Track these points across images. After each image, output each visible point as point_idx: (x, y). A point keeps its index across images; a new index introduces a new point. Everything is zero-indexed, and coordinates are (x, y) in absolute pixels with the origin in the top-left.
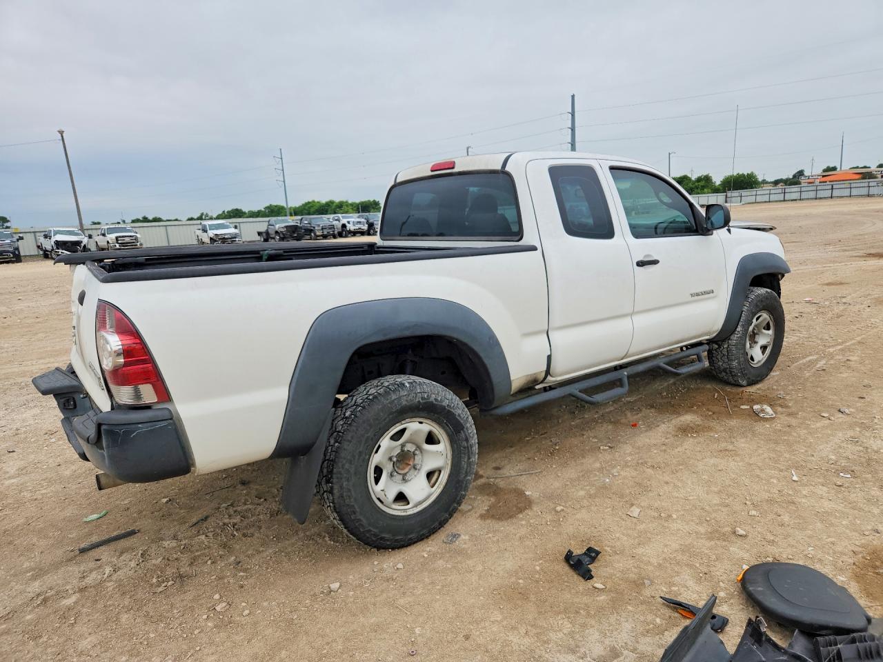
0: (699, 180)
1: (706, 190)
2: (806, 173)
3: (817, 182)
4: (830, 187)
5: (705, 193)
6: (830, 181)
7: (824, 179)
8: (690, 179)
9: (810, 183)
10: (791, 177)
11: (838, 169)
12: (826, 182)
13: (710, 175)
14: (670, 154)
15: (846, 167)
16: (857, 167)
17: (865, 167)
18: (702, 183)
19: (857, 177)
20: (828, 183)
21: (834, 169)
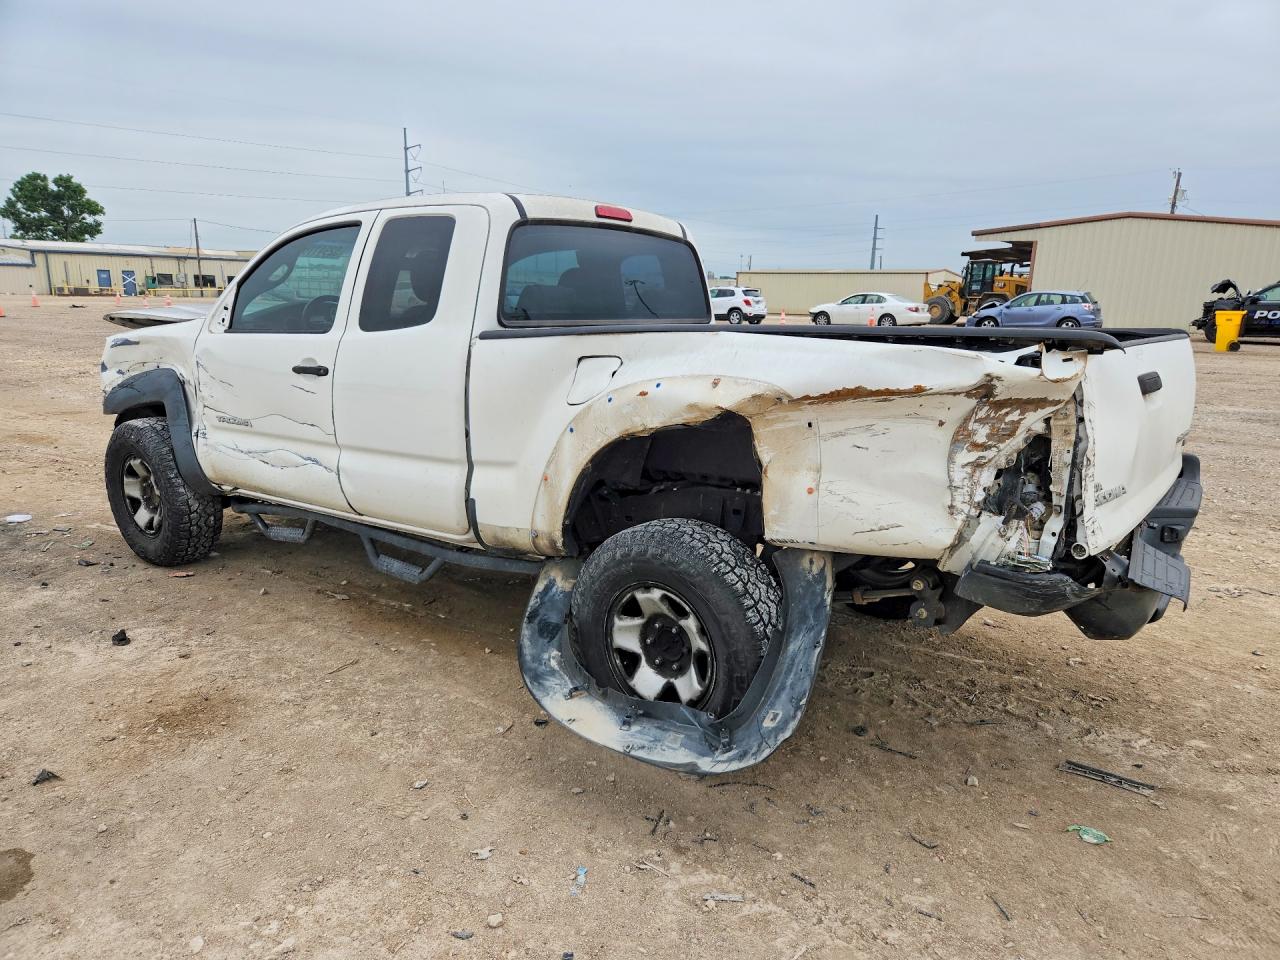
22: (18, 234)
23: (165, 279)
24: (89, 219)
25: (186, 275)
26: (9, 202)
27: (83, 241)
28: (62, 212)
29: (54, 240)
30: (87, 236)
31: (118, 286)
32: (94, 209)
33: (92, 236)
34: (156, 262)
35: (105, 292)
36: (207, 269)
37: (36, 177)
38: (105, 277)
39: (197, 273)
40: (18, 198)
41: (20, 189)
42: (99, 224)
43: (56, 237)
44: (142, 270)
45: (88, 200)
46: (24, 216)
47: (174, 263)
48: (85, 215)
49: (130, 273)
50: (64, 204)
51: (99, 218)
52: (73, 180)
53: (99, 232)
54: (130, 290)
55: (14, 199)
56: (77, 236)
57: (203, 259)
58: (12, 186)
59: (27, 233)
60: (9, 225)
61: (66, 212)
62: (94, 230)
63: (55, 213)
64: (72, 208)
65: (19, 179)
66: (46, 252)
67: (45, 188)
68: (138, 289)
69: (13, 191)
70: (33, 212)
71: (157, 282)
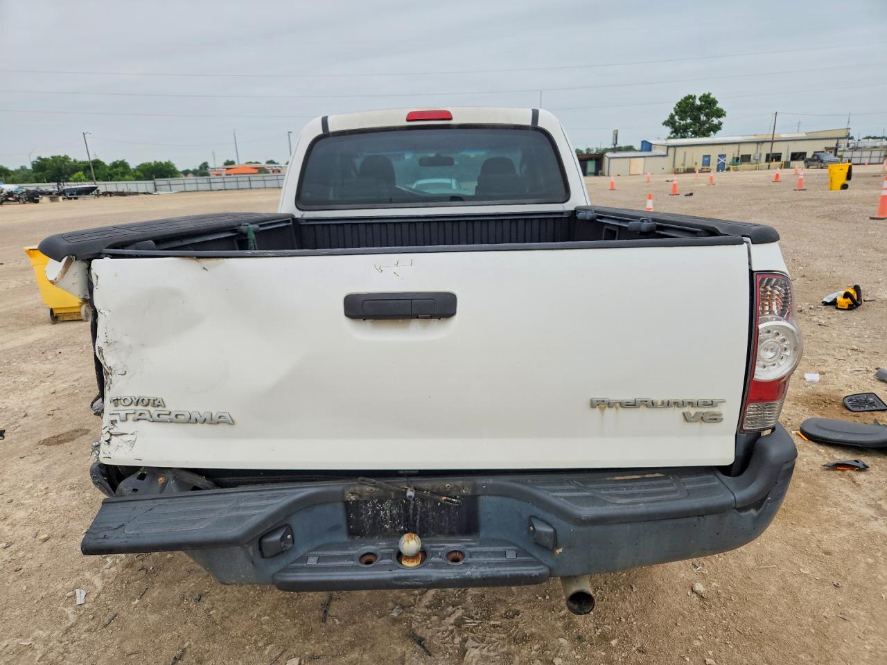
0: (115, 165)
1: (127, 177)
2: (211, 165)
3: (224, 175)
4: (247, 179)
5: (125, 180)
6: (234, 174)
7: (229, 172)
8: (103, 164)
9: (217, 175)
10: (198, 168)
11: (236, 163)
12: (230, 175)
13: (126, 161)
14: (84, 134)
15: (242, 161)
16: (251, 163)
17: (257, 163)
18: (120, 169)
19: (256, 171)
20: (233, 176)
21: (232, 163)
22: (672, 136)
23: (746, 158)
24: (715, 121)
25: (760, 154)
26: (672, 117)
27: (709, 136)
28: (700, 118)
29: (691, 137)
30: (712, 133)
31: (714, 165)
32: (720, 113)
33: (715, 132)
34: (742, 147)
35: (705, 170)
36: (777, 148)
37: (690, 97)
38: (707, 160)
39: (769, 152)
40: (676, 113)
41: (679, 107)
42: (720, 124)
43: (693, 136)
44: (731, 152)
45: (717, 108)
46: (677, 124)
47: (755, 146)
48: (714, 119)
49: (723, 156)
50: (702, 113)
51: (721, 120)
52: (711, 96)
53: (720, 129)
54: (721, 167)
55: (674, 113)
56: (705, 134)
57: (776, 141)
58: (675, 106)
59: (677, 135)
60: (668, 130)
61: (703, 118)
62: (717, 128)
63: (696, 119)
64: (706, 115)
65: (680, 101)
66: (675, 146)
67: (693, 104)
68: (726, 167)
69: (675, 108)
70: (683, 120)
71: (739, 161)
